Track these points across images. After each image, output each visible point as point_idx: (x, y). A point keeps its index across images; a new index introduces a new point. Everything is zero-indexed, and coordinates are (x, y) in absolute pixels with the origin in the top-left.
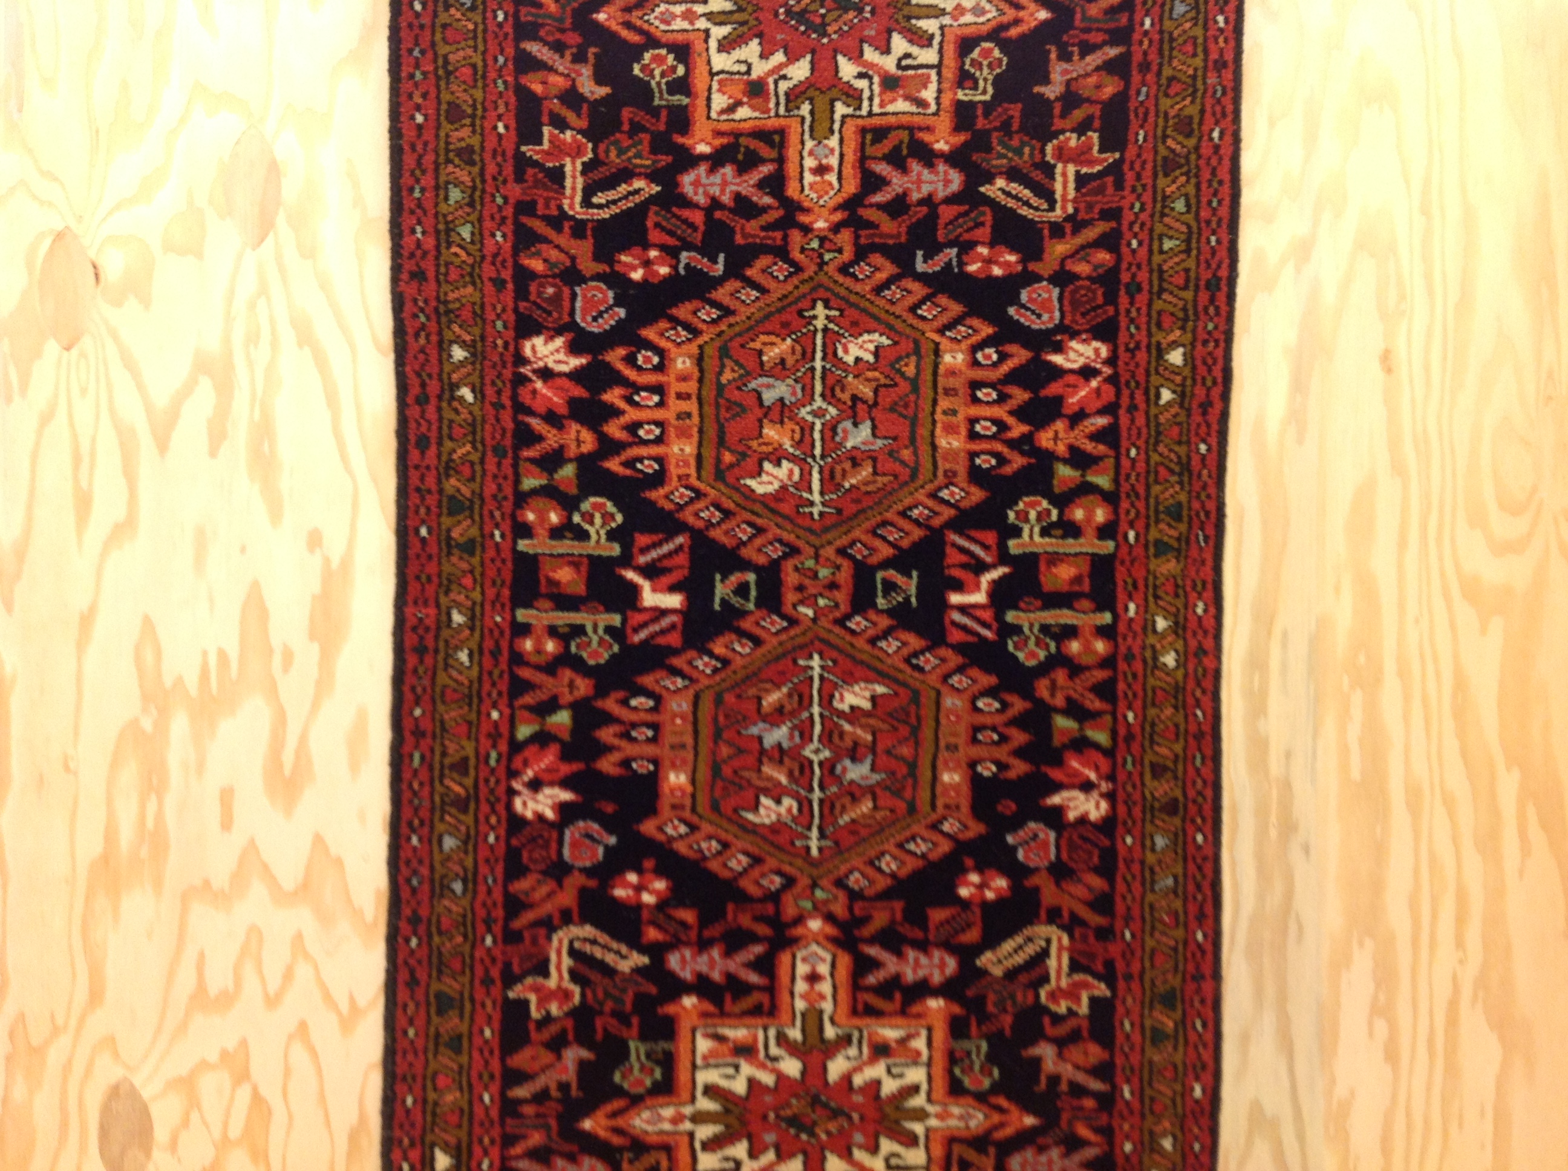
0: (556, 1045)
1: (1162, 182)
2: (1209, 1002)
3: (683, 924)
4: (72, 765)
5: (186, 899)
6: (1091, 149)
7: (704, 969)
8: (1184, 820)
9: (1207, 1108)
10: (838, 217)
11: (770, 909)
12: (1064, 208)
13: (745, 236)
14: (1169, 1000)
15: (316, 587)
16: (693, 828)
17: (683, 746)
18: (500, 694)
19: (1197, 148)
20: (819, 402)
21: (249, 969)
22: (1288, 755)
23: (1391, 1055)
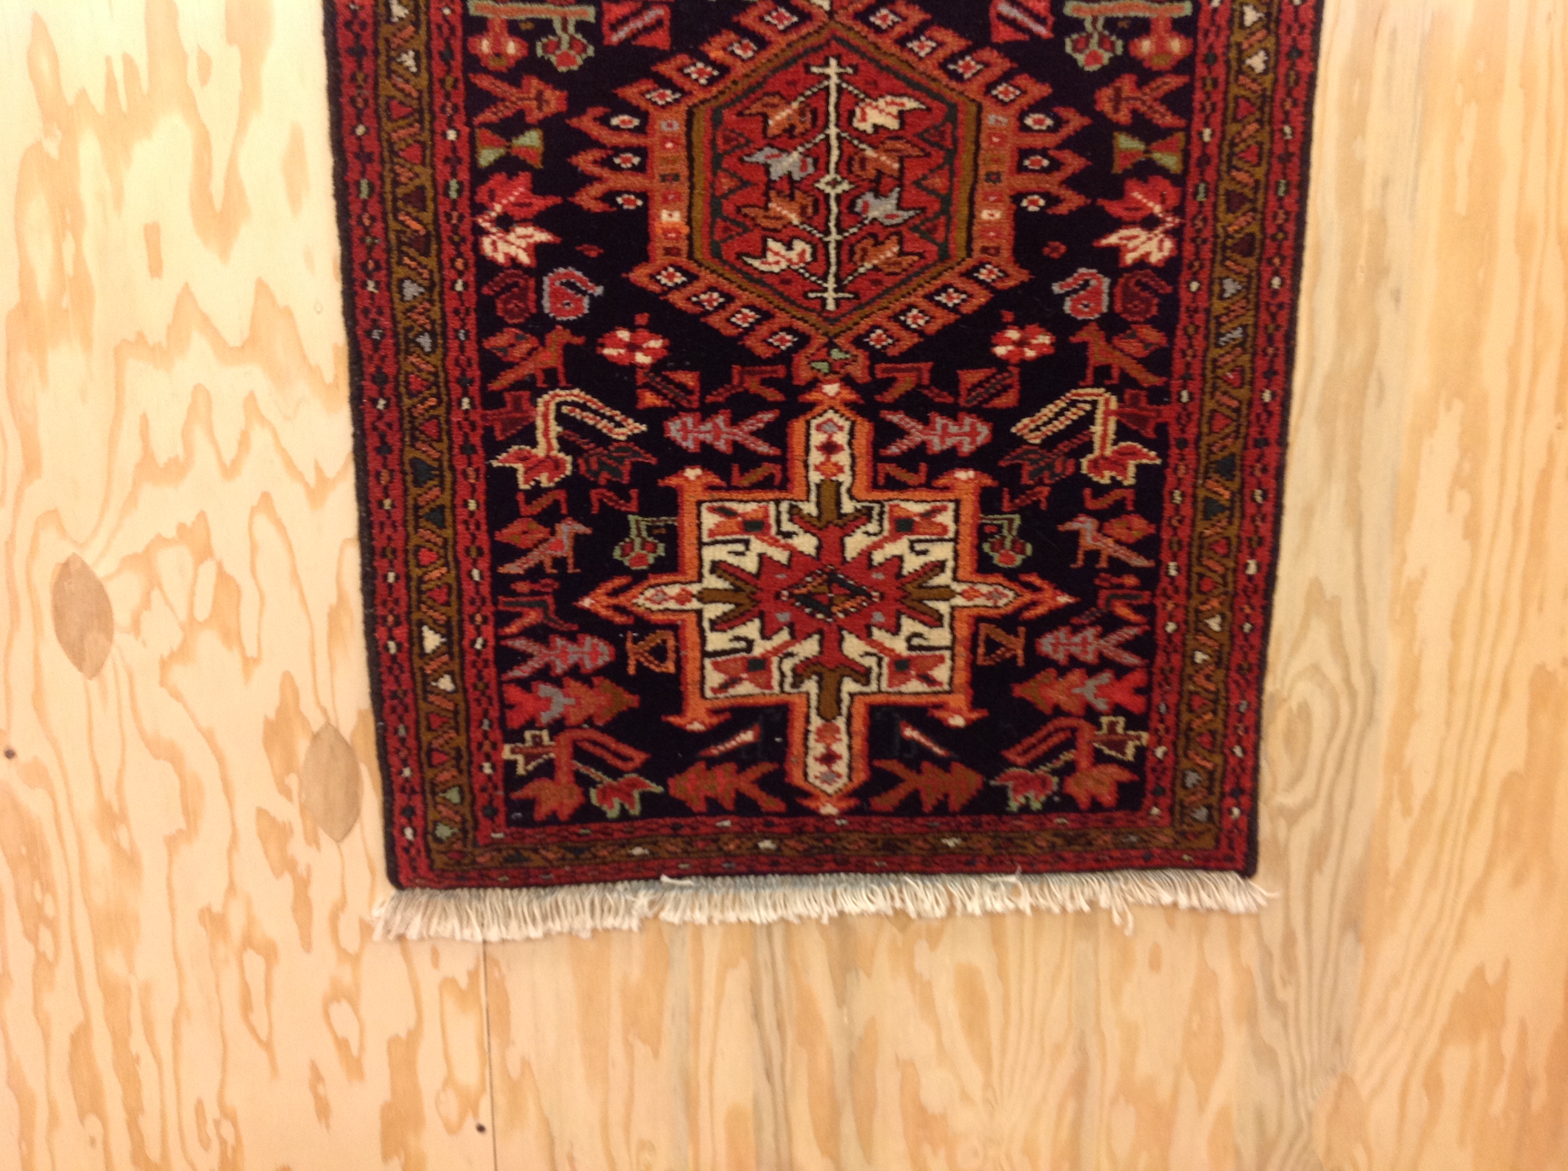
0: (549, 518)
2: (1272, 471)
3: (682, 387)
5: (118, 356)
7: (709, 438)
8: (1259, 260)
9: (1262, 585)
11: (780, 371)
14: (1226, 468)
16: (692, 277)
17: (676, 177)
18: (455, 108)
21: (199, 437)
22: (1386, 183)
23: (1471, 532)
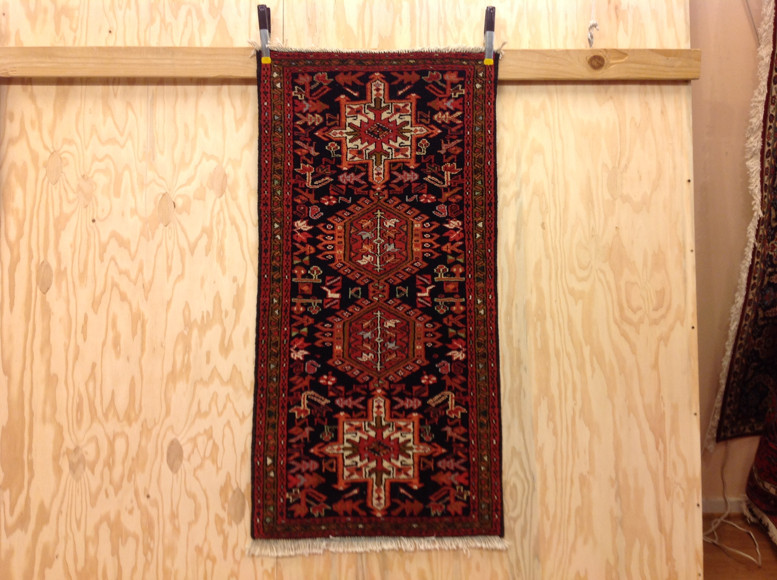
0: (303, 427)
1: (474, 176)
2: (497, 414)
3: (340, 391)
4: (163, 345)
5: (195, 384)
6: (454, 167)
7: (347, 404)
8: (487, 359)
9: (498, 447)
10: (383, 186)
11: (366, 386)
12: (447, 184)
13: (357, 192)
14: (485, 414)
15: (235, 294)
16: (343, 362)
17: (340, 338)
18: (287, 323)
19: (484, 167)
20: (379, 238)
21: (213, 405)
22: (519, 341)
23: (555, 433)
